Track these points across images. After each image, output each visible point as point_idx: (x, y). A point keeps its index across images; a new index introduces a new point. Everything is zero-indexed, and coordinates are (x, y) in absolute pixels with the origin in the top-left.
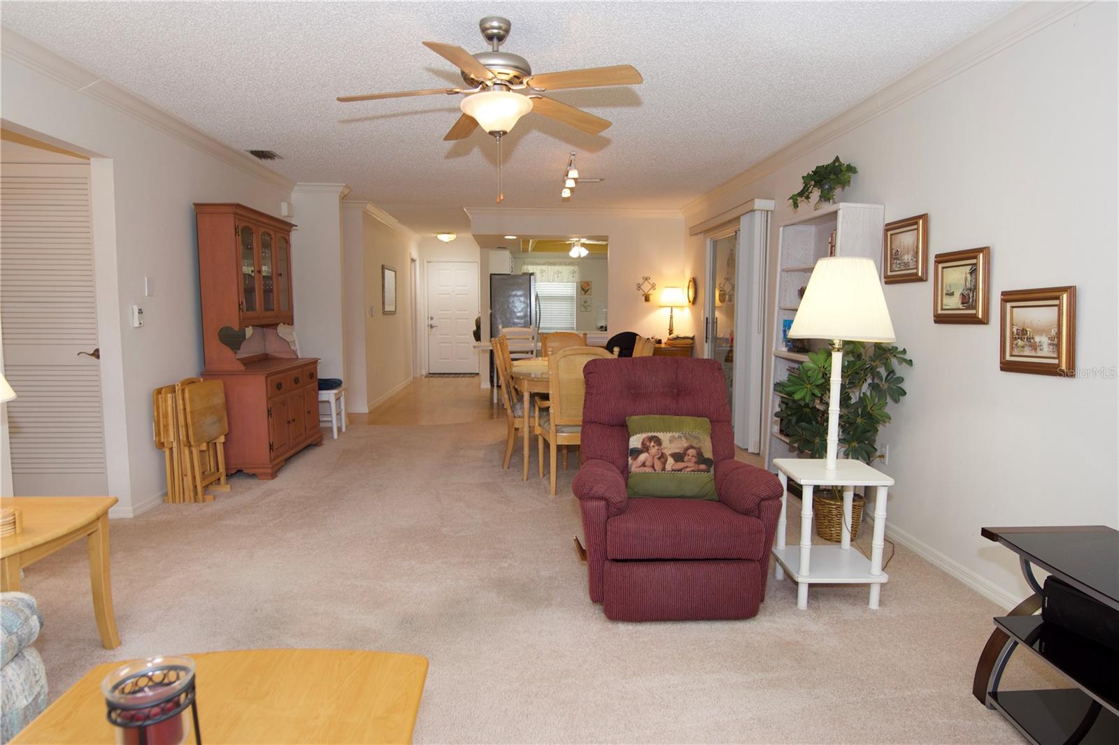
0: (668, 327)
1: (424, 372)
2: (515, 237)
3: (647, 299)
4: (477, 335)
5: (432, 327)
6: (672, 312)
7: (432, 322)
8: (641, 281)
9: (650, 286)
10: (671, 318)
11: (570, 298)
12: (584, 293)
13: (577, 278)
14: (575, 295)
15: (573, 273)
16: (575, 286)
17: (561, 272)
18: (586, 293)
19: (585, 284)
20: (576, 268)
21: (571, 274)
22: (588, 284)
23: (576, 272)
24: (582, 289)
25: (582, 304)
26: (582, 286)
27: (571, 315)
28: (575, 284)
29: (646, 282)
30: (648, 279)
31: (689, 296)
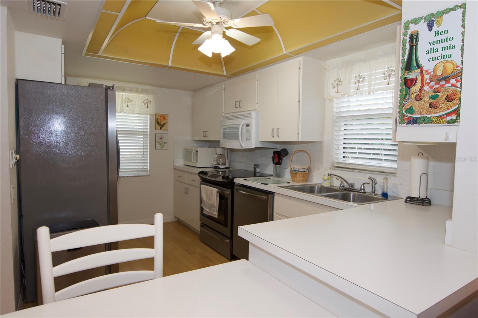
11: (142, 133)
12: (159, 127)
13: (152, 109)
14: (149, 130)
15: (148, 102)
16: (149, 119)
17: (131, 101)
18: (161, 128)
19: (160, 117)
20: (150, 97)
21: (145, 104)
22: (164, 117)
23: (150, 102)
24: (156, 123)
25: (157, 140)
26: (158, 119)
27: (144, 154)
28: (149, 115)
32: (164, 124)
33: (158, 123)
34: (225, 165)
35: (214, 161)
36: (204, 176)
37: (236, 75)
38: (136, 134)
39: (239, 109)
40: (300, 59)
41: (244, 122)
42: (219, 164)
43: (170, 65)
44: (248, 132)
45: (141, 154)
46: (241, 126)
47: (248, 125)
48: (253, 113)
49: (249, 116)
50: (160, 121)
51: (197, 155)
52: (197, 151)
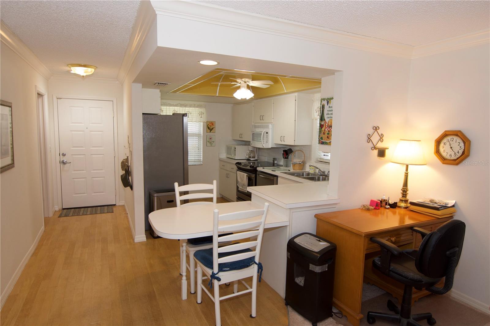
1: (57, 208)
2: (215, 63)
3: (382, 153)
4: (126, 181)
5: (64, 163)
6: (407, 170)
7: (65, 159)
8: (371, 131)
11: (198, 135)
12: (209, 131)
13: (204, 119)
14: (202, 133)
15: (201, 114)
16: (202, 125)
17: (191, 113)
18: (210, 131)
19: (210, 123)
20: (203, 110)
21: (200, 115)
22: (212, 123)
23: (203, 113)
24: (207, 128)
25: (208, 140)
26: (208, 125)
27: (199, 150)
28: (202, 123)
29: (376, 132)
30: (376, 129)
31: (437, 152)
32: (213, 128)
33: (208, 127)
34: (255, 158)
35: (247, 155)
36: (239, 166)
37: (261, 98)
38: (194, 136)
39: (262, 121)
40: (296, 94)
41: (264, 130)
42: (250, 157)
44: (267, 136)
45: (197, 150)
46: (263, 133)
47: (267, 133)
48: (270, 126)
49: (267, 127)
51: (235, 150)
52: (235, 148)
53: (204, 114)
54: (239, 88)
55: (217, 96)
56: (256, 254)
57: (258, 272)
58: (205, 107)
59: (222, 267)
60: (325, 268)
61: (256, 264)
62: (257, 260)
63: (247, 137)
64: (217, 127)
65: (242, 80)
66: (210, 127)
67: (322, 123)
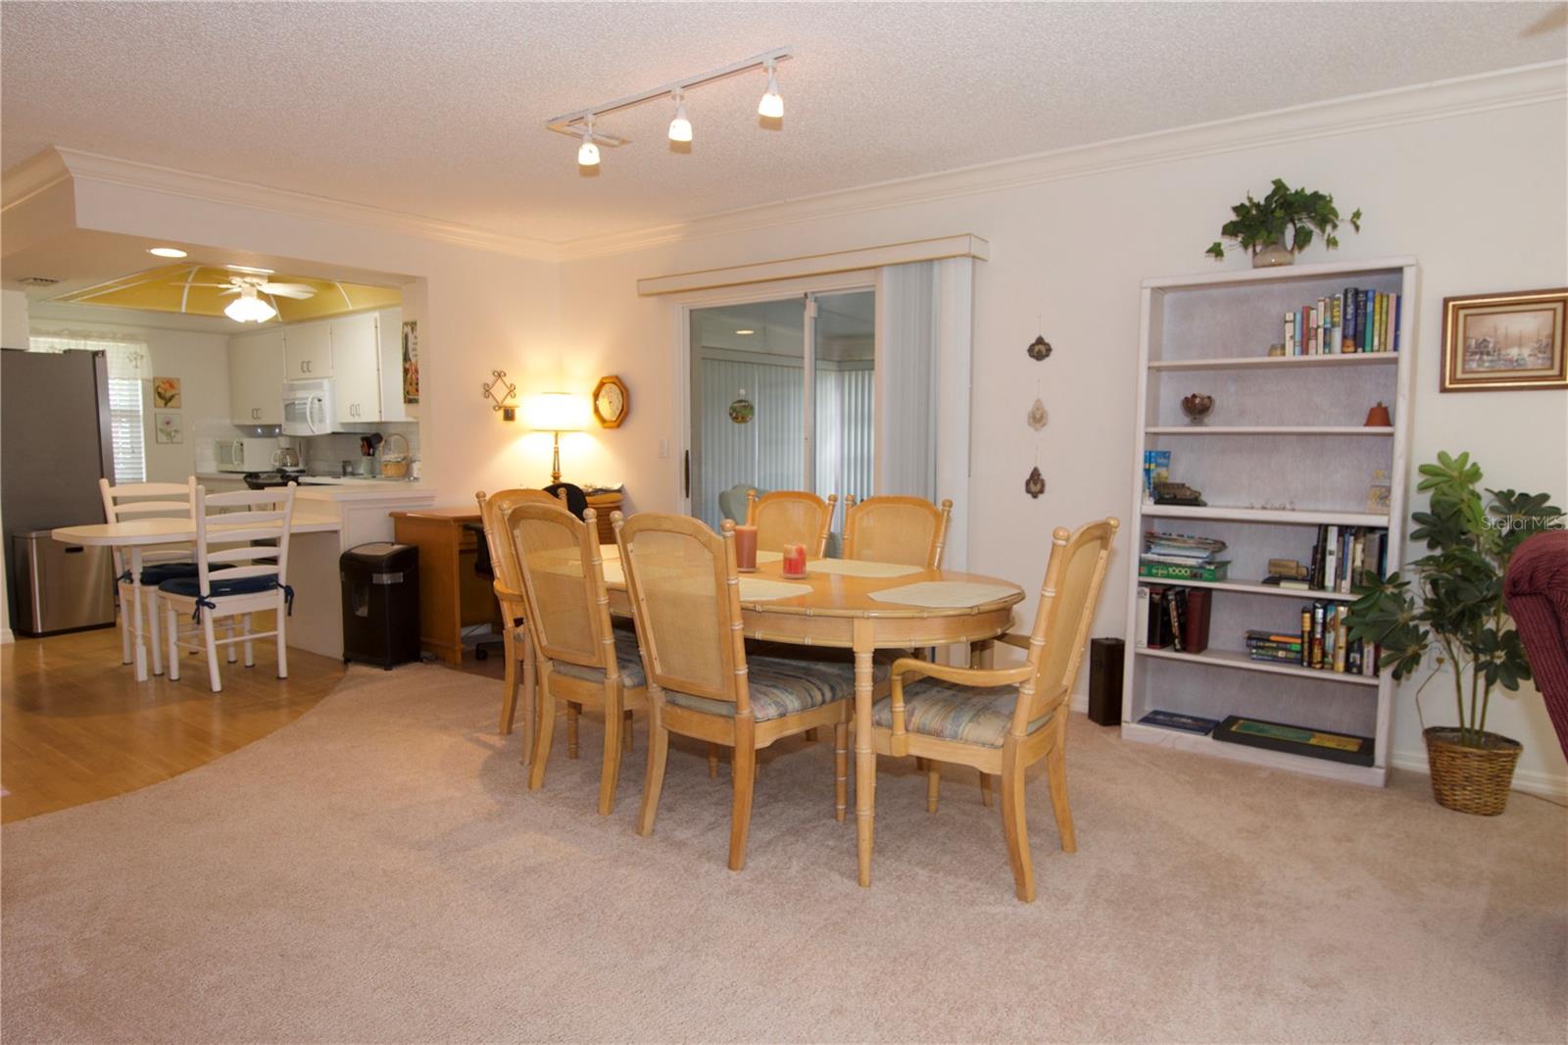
0: (551, 471)
2: (181, 254)
3: (509, 415)
6: (556, 443)
8: (490, 379)
9: (507, 391)
10: (556, 452)
11: (132, 414)
12: (163, 403)
13: (146, 370)
14: (141, 408)
15: (136, 357)
16: (140, 388)
18: (166, 404)
19: (164, 383)
20: (141, 348)
21: (131, 361)
22: (171, 384)
23: (142, 356)
24: (157, 397)
25: (160, 426)
26: (158, 387)
27: (133, 452)
28: (140, 382)
29: (499, 380)
30: (499, 375)
31: (597, 410)
32: (173, 396)
33: (159, 394)
34: (297, 465)
35: (275, 461)
36: (255, 481)
37: (301, 321)
39: (307, 375)
40: (376, 314)
41: (311, 395)
42: (285, 465)
43: (183, 310)
44: (321, 409)
45: (128, 453)
46: (310, 400)
47: (320, 400)
48: (326, 383)
49: (319, 386)
50: (162, 392)
51: (242, 450)
52: (242, 445)
53: (145, 360)
54: (238, 296)
55: (185, 314)
56: (281, 570)
57: (286, 601)
58: (145, 341)
59: (217, 589)
60: (399, 577)
61: (282, 587)
62: (282, 581)
63: (273, 416)
64: (186, 392)
65: (245, 282)
66: (163, 393)
67: (407, 366)
